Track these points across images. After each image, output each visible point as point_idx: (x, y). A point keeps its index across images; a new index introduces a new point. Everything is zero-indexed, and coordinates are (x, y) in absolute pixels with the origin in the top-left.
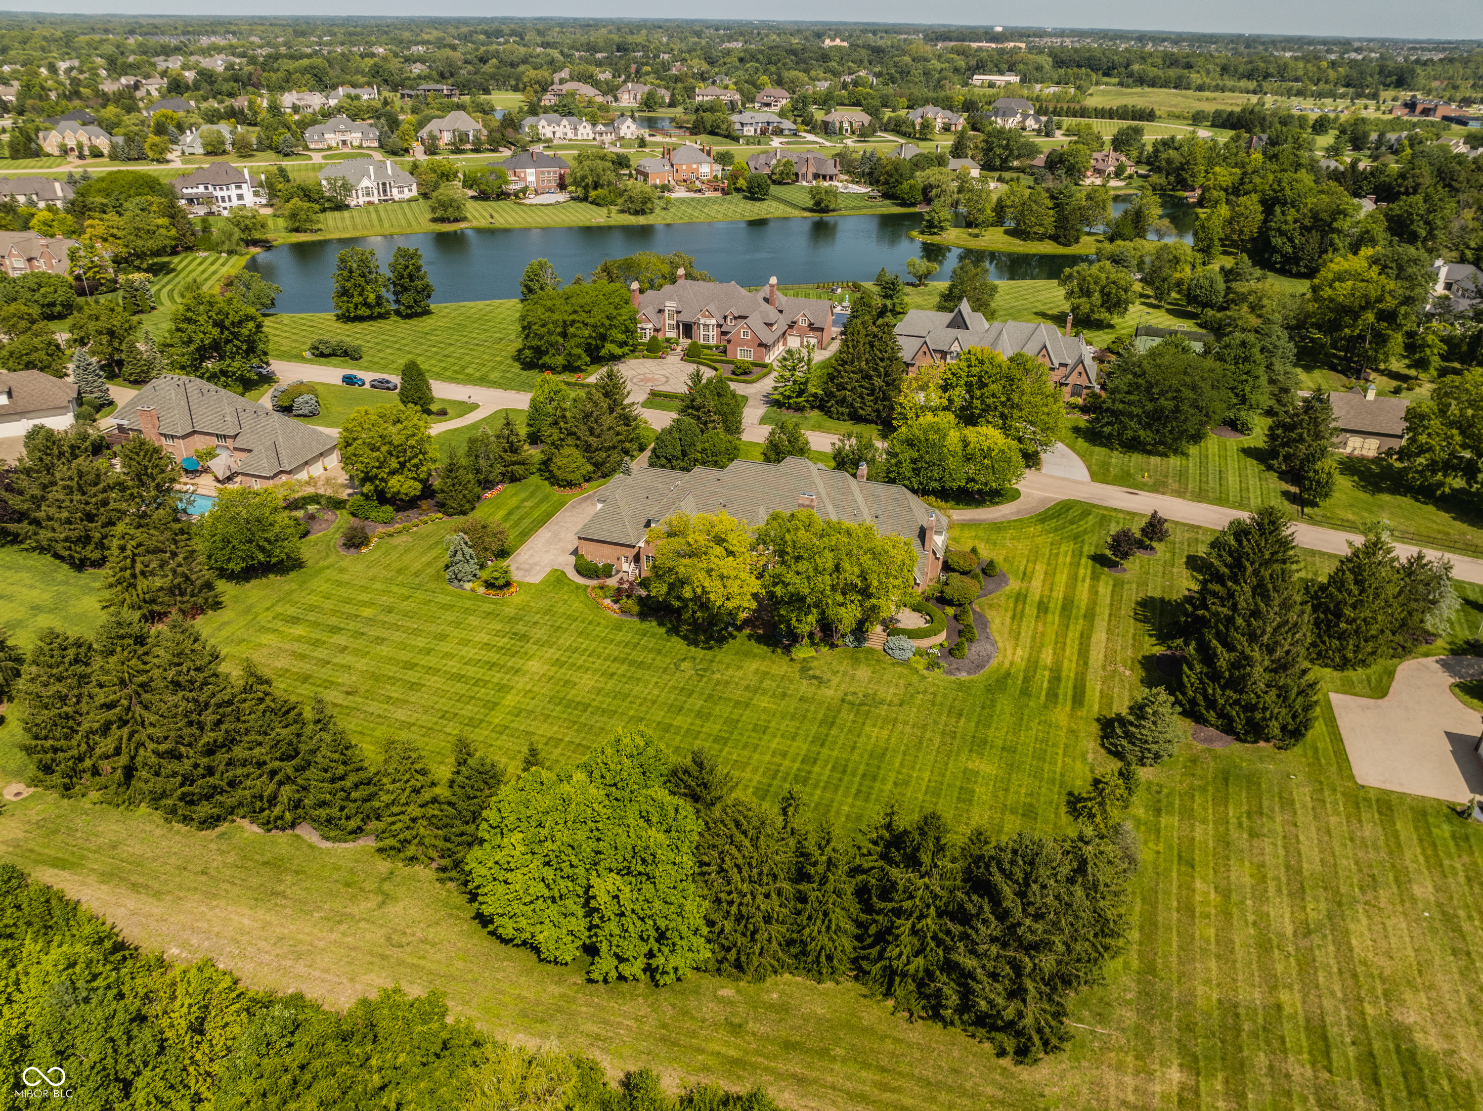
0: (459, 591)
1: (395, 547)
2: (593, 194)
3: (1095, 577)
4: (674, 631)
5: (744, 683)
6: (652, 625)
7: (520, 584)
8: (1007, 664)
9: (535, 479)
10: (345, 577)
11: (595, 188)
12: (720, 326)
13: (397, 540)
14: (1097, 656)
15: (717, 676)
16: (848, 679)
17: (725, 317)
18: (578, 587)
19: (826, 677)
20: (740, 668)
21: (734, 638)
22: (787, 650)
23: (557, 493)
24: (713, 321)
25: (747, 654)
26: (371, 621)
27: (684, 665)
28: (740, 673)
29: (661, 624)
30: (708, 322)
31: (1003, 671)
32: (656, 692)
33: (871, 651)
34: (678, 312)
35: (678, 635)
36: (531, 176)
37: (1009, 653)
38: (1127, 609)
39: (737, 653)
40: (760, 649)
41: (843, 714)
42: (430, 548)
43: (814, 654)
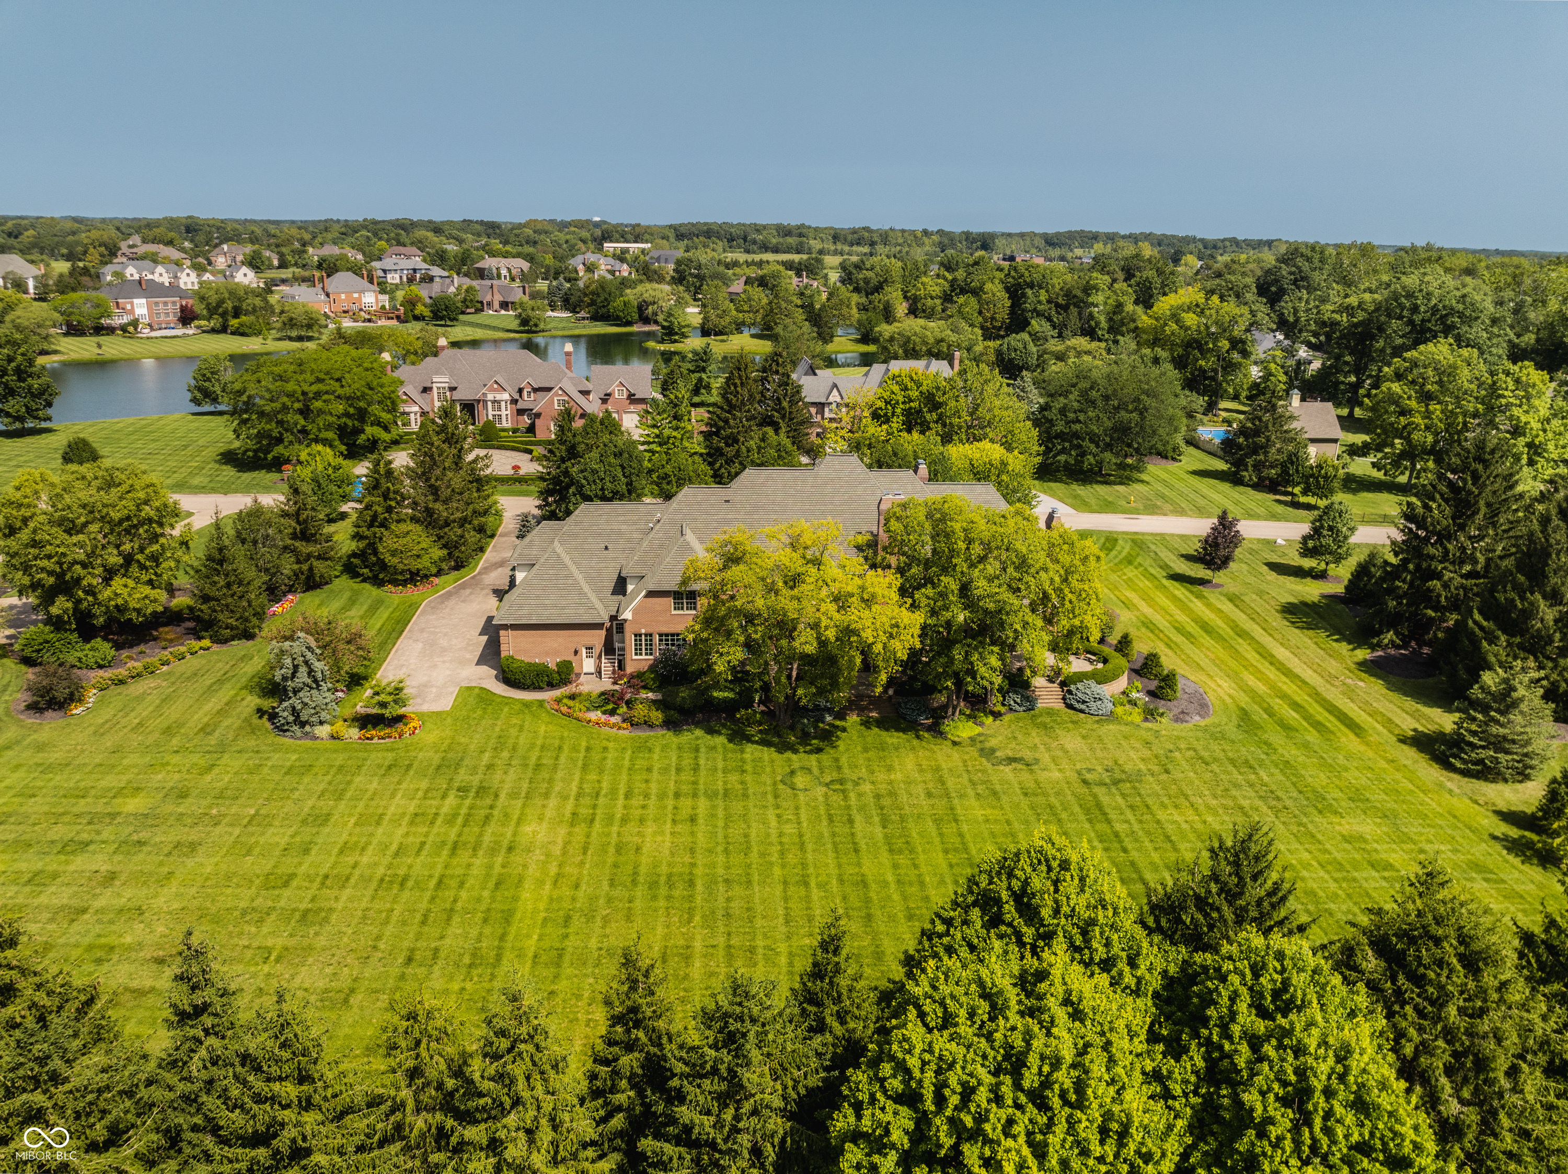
0: (308, 743)
1: (140, 698)
2: (234, 322)
3: (1199, 596)
4: (739, 736)
5: (920, 789)
6: (695, 736)
7: (421, 716)
8: (1228, 700)
9: (343, 583)
10: (55, 756)
11: (236, 315)
12: (514, 402)
13: (136, 688)
14: (1308, 674)
15: (867, 788)
16: (1059, 753)
17: (520, 391)
18: (527, 705)
19: (1027, 755)
20: (890, 769)
21: (844, 730)
22: (936, 730)
23: (394, 596)
24: (506, 396)
25: (882, 747)
26: (147, 819)
27: (800, 780)
28: (897, 776)
29: (711, 731)
30: (498, 397)
31: (1232, 707)
32: (789, 829)
33: (1050, 712)
34: (452, 389)
35: (749, 739)
36: (140, 307)
37: (1213, 685)
38: (1278, 622)
39: (866, 750)
40: (893, 738)
41: (1105, 800)
42: (210, 690)
43: (978, 730)
